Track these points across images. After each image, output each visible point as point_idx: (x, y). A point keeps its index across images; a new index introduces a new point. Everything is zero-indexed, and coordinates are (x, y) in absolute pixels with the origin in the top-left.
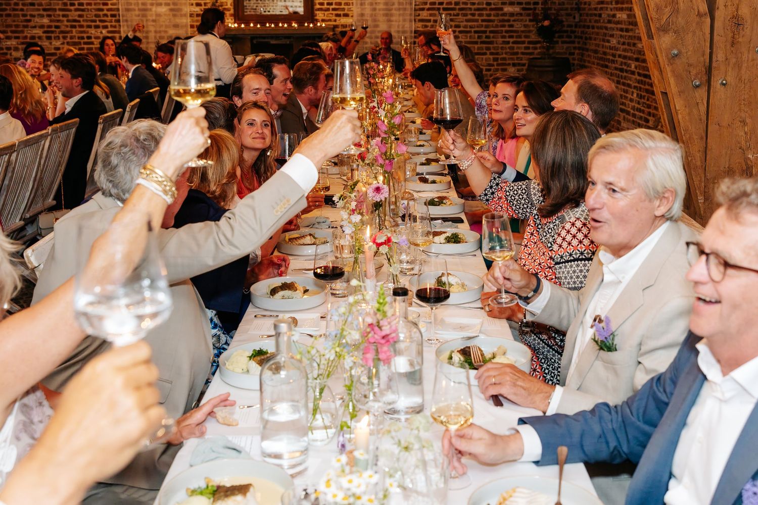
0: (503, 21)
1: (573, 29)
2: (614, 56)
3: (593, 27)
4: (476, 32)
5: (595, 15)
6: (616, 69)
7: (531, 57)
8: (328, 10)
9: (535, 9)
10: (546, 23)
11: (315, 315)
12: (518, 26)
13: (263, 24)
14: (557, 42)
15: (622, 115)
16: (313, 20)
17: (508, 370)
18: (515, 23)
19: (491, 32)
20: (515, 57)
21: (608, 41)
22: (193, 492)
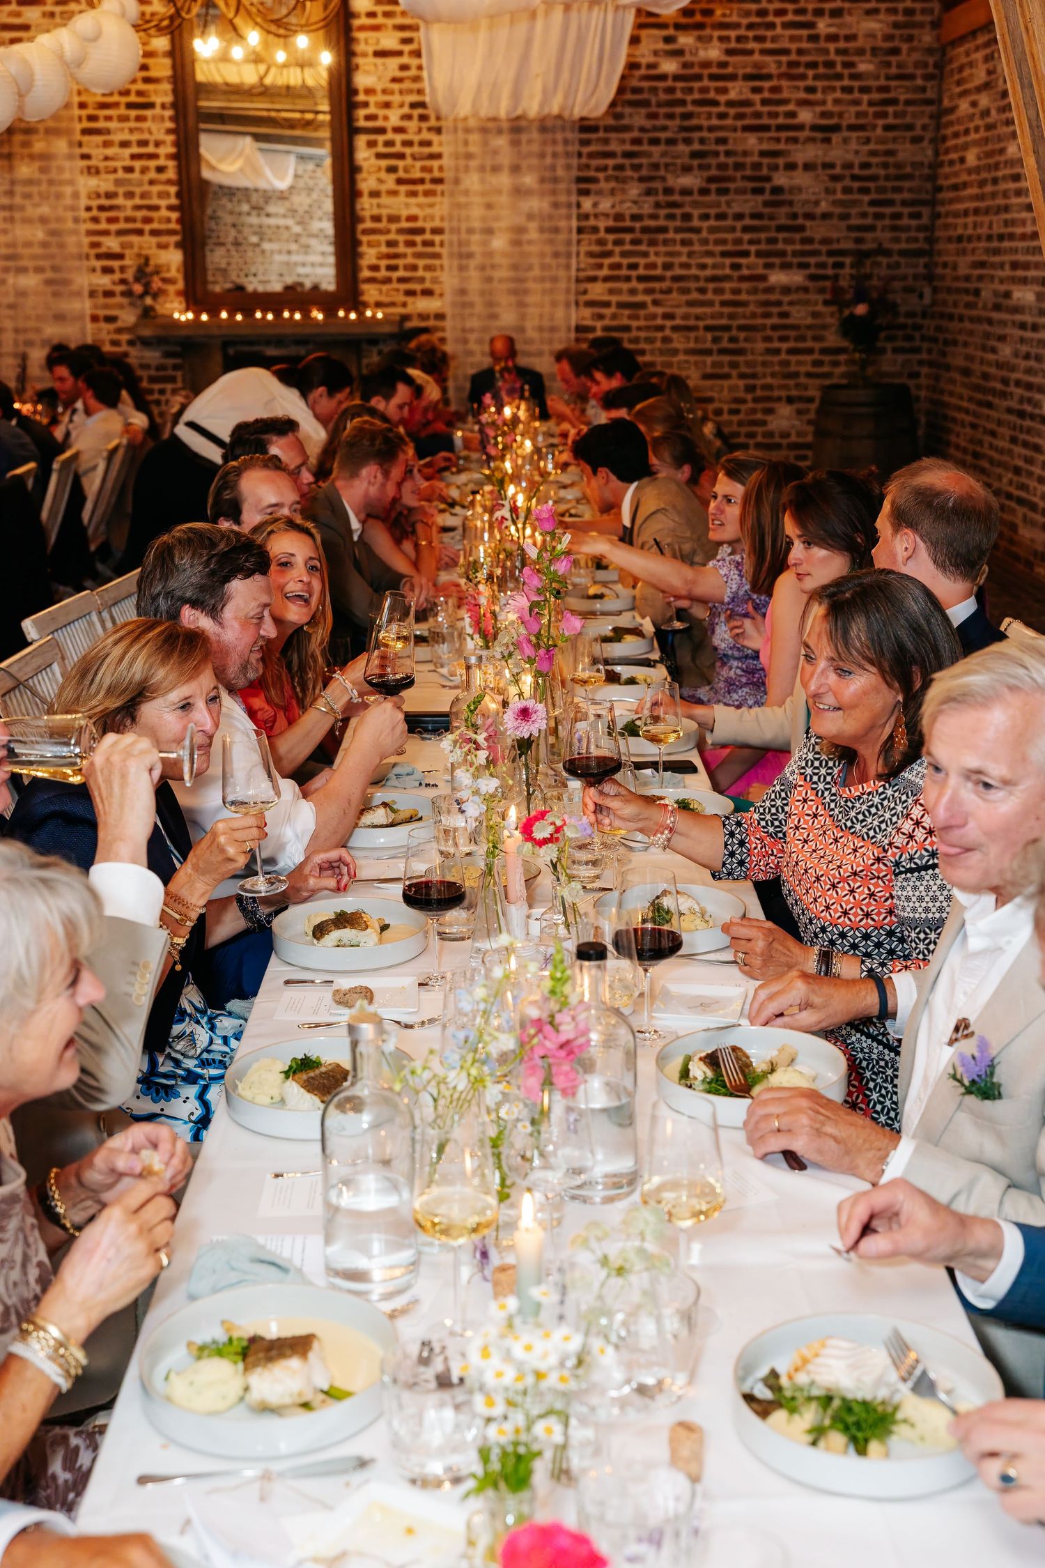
0: (767, 303)
1: (919, 320)
2: (1005, 382)
3: (961, 319)
4: (708, 328)
5: (967, 291)
6: (1009, 411)
7: (827, 382)
8: (388, 281)
9: (836, 277)
10: (861, 309)
11: (407, 981)
12: (799, 315)
13: (249, 313)
14: (883, 351)
15: (1021, 510)
16: (356, 303)
17: (804, 1103)
18: (793, 310)
19: (741, 328)
20: (791, 382)
21: (994, 350)
22: (203, 1351)
